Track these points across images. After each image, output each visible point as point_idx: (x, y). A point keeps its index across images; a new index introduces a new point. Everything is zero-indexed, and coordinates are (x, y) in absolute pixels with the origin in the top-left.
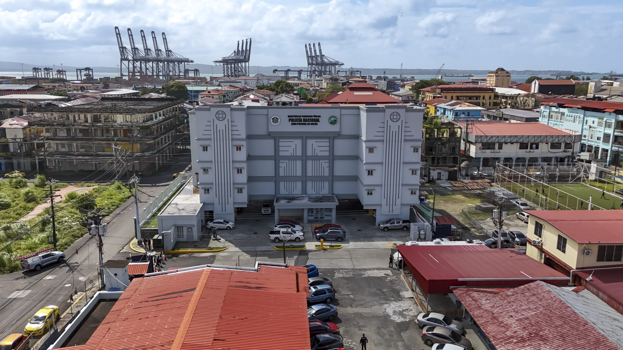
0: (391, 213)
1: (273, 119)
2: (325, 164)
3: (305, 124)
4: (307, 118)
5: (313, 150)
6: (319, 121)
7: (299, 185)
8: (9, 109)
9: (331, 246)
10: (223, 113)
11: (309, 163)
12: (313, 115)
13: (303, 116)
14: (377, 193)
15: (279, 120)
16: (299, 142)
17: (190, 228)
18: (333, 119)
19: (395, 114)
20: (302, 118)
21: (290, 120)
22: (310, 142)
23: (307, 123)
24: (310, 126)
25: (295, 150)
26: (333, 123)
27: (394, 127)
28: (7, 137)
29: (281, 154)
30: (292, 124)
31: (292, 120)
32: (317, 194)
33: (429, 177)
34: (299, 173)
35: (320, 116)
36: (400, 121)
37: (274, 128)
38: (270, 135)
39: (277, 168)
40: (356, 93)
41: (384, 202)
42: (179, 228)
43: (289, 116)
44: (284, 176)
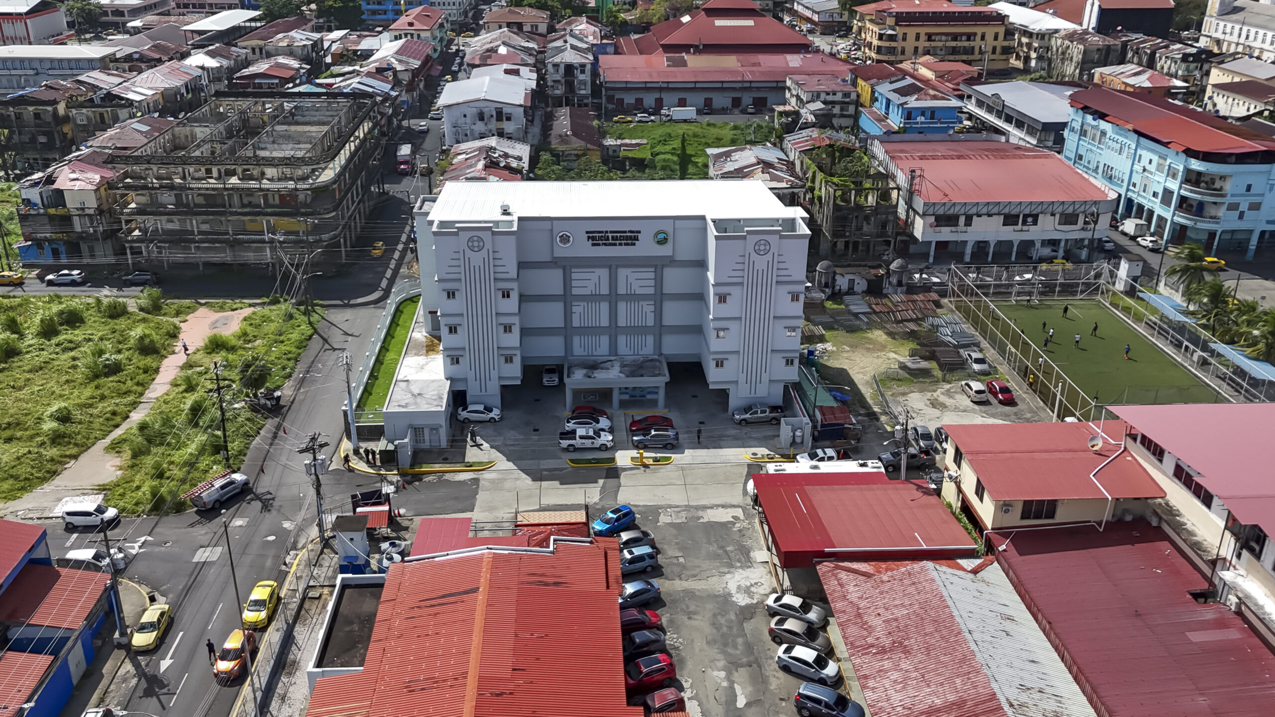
0: (753, 395)
1: (561, 236)
2: (648, 308)
3: (615, 245)
4: (619, 235)
5: (629, 285)
6: (638, 240)
7: (605, 340)
8: (31, 109)
9: (656, 460)
10: (480, 239)
11: (622, 306)
12: (627, 230)
13: (611, 232)
14: (731, 364)
15: (571, 239)
16: (604, 273)
17: (435, 429)
18: (661, 236)
19: (763, 242)
20: (610, 235)
21: (589, 238)
22: (623, 273)
23: (618, 242)
24: (623, 247)
25: (598, 285)
26: (662, 242)
27: (761, 262)
28: (68, 206)
29: (575, 291)
30: (593, 245)
31: (593, 239)
32: (634, 355)
33: (834, 287)
34: (605, 322)
35: (639, 232)
36: (770, 253)
37: (562, 251)
38: (555, 263)
39: (568, 314)
40: (719, 23)
41: (742, 378)
42: (417, 431)
43: (587, 232)
44: (581, 327)
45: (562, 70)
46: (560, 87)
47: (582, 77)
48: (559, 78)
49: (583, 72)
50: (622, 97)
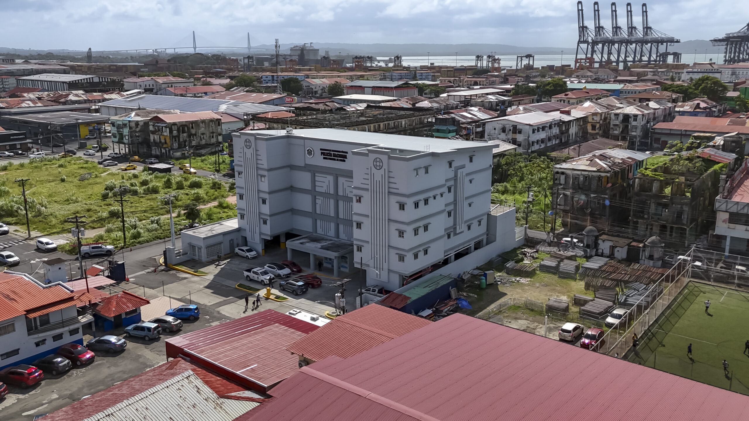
0: (378, 279)
1: (308, 150)
3: (334, 160)
4: (337, 153)
5: (344, 190)
6: (346, 158)
7: (333, 226)
9: (278, 297)
10: (250, 141)
11: (341, 203)
12: (341, 150)
13: (333, 151)
15: (313, 153)
16: (331, 178)
19: (378, 160)
20: (332, 153)
21: (322, 153)
22: (341, 180)
23: (336, 158)
24: (339, 162)
25: (328, 187)
29: (317, 189)
30: (324, 158)
31: (324, 154)
32: (348, 240)
33: (597, 250)
34: (332, 214)
35: (347, 153)
37: (311, 160)
38: (307, 168)
39: (314, 204)
43: (321, 149)
44: (320, 214)
45: (621, 118)
46: (618, 129)
47: (634, 123)
48: (618, 123)
49: (635, 120)
50: (666, 140)
